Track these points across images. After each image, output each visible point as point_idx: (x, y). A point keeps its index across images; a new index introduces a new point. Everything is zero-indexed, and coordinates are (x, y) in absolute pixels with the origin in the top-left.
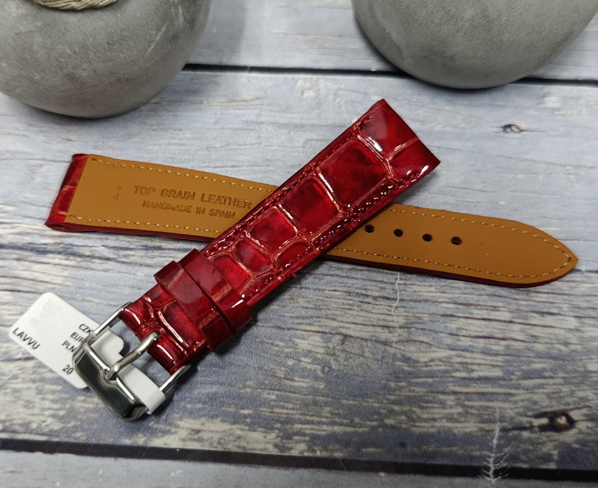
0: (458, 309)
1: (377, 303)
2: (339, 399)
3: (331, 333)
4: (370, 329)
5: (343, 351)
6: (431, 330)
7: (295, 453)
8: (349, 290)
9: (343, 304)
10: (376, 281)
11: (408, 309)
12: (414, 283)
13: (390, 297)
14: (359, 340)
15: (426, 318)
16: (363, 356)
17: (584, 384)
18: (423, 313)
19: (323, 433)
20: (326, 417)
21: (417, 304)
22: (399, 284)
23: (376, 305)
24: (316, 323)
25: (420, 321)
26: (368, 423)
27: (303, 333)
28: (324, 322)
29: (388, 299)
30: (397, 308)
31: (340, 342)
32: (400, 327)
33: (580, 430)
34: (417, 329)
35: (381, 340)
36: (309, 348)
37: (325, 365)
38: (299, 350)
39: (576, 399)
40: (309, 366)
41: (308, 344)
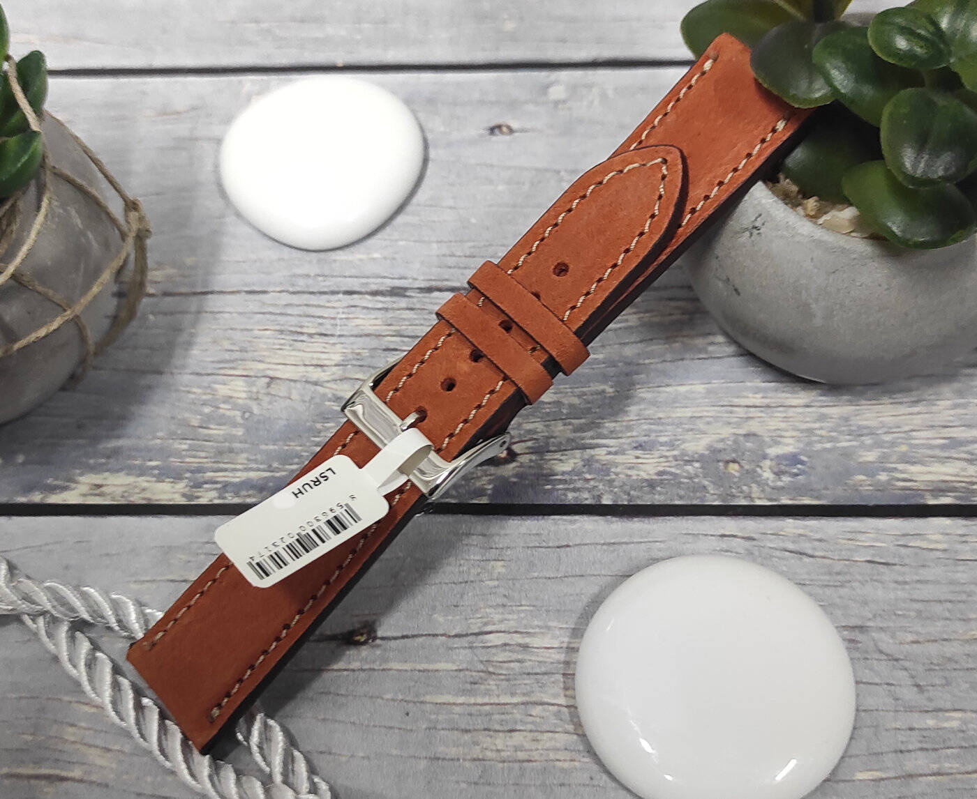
0: (403, 342)
1: (313, 340)
2: (258, 444)
3: (256, 377)
4: (302, 369)
5: (268, 394)
6: (369, 367)
7: (203, 501)
8: (283, 328)
9: (274, 344)
10: (313, 317)
11: (347, 346)
12: (357, 316)
13: (329, 333)
14: (288, 382)
15: (366, 353)
16: (290, 399)
17: (534, 416)
18: (364, 349)
19: (237, 480)
20: (242, 464)
21: (359, 339)
22: (341, 319)
23: (312, 343)
24: (239, 367)
25: (358, 357)
26: (287, 467)
27: (225, 377)
28: (250, 365)
29: (325, 335)
30: (334, 344)
31: (265, 385)
32: (336, 365)
33: (521, 463)
34: (355, 365)
35: (311, 380)
36: (230, 393)
37: (245, 410)
38: (218, 397)
39: (522, 432)
40: (228, 413)
41: (230, 389)
